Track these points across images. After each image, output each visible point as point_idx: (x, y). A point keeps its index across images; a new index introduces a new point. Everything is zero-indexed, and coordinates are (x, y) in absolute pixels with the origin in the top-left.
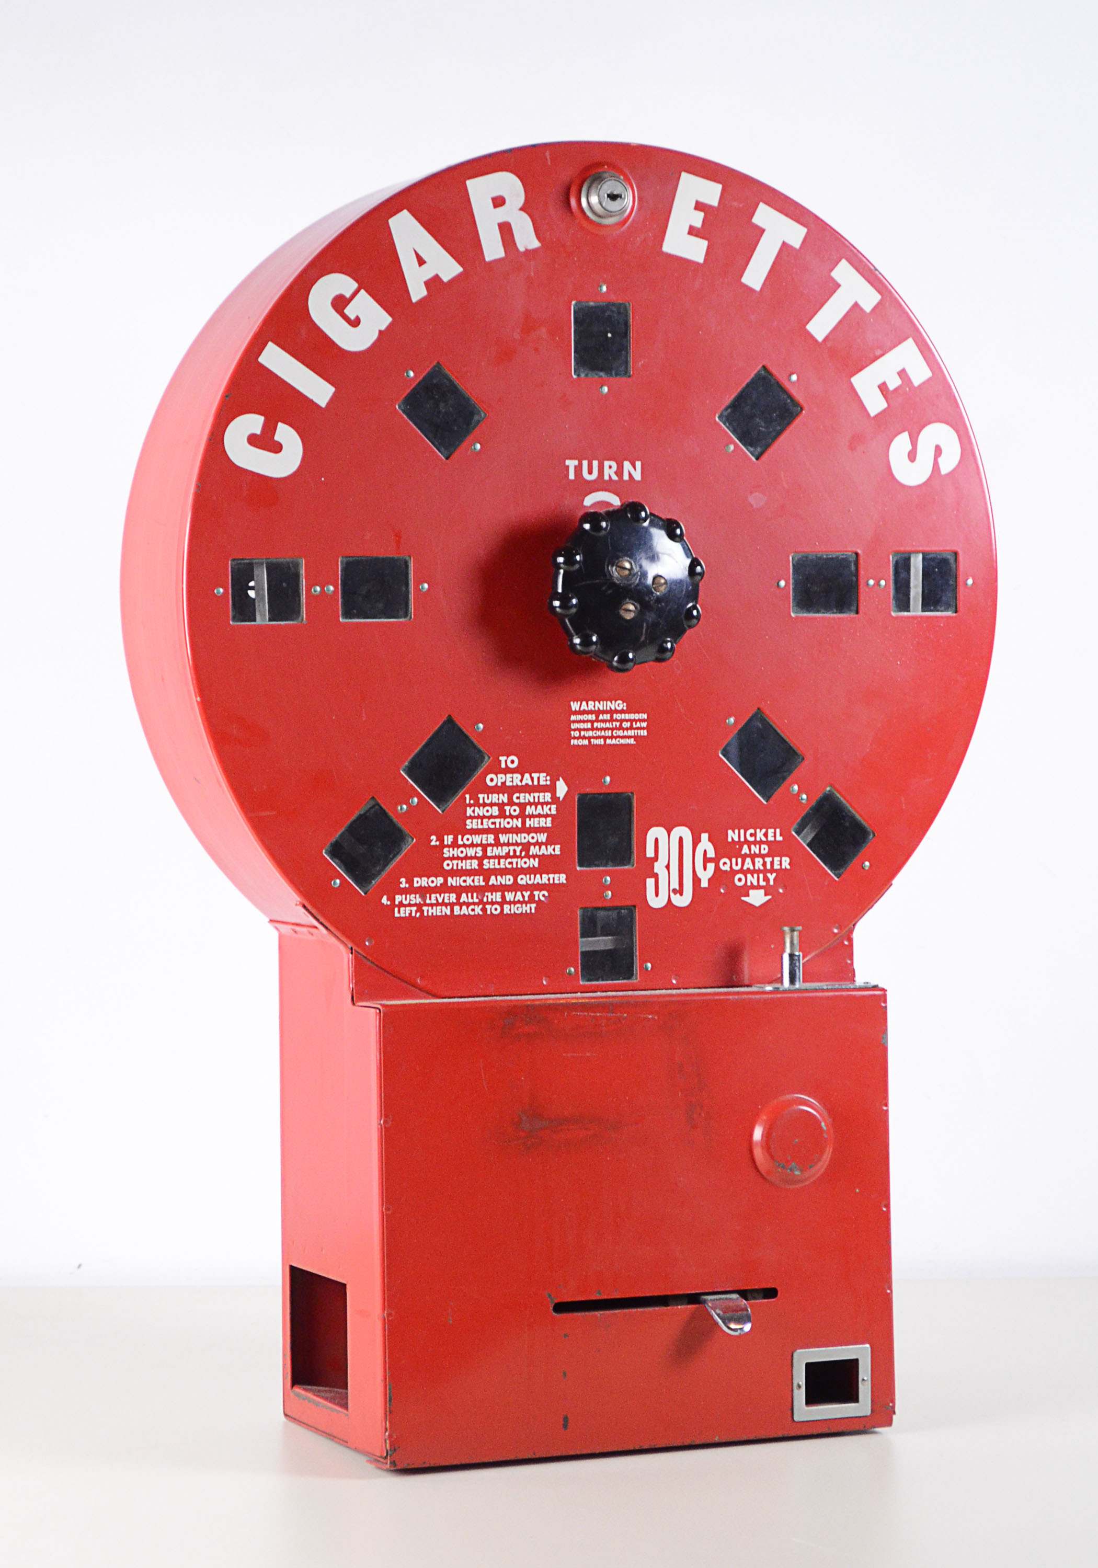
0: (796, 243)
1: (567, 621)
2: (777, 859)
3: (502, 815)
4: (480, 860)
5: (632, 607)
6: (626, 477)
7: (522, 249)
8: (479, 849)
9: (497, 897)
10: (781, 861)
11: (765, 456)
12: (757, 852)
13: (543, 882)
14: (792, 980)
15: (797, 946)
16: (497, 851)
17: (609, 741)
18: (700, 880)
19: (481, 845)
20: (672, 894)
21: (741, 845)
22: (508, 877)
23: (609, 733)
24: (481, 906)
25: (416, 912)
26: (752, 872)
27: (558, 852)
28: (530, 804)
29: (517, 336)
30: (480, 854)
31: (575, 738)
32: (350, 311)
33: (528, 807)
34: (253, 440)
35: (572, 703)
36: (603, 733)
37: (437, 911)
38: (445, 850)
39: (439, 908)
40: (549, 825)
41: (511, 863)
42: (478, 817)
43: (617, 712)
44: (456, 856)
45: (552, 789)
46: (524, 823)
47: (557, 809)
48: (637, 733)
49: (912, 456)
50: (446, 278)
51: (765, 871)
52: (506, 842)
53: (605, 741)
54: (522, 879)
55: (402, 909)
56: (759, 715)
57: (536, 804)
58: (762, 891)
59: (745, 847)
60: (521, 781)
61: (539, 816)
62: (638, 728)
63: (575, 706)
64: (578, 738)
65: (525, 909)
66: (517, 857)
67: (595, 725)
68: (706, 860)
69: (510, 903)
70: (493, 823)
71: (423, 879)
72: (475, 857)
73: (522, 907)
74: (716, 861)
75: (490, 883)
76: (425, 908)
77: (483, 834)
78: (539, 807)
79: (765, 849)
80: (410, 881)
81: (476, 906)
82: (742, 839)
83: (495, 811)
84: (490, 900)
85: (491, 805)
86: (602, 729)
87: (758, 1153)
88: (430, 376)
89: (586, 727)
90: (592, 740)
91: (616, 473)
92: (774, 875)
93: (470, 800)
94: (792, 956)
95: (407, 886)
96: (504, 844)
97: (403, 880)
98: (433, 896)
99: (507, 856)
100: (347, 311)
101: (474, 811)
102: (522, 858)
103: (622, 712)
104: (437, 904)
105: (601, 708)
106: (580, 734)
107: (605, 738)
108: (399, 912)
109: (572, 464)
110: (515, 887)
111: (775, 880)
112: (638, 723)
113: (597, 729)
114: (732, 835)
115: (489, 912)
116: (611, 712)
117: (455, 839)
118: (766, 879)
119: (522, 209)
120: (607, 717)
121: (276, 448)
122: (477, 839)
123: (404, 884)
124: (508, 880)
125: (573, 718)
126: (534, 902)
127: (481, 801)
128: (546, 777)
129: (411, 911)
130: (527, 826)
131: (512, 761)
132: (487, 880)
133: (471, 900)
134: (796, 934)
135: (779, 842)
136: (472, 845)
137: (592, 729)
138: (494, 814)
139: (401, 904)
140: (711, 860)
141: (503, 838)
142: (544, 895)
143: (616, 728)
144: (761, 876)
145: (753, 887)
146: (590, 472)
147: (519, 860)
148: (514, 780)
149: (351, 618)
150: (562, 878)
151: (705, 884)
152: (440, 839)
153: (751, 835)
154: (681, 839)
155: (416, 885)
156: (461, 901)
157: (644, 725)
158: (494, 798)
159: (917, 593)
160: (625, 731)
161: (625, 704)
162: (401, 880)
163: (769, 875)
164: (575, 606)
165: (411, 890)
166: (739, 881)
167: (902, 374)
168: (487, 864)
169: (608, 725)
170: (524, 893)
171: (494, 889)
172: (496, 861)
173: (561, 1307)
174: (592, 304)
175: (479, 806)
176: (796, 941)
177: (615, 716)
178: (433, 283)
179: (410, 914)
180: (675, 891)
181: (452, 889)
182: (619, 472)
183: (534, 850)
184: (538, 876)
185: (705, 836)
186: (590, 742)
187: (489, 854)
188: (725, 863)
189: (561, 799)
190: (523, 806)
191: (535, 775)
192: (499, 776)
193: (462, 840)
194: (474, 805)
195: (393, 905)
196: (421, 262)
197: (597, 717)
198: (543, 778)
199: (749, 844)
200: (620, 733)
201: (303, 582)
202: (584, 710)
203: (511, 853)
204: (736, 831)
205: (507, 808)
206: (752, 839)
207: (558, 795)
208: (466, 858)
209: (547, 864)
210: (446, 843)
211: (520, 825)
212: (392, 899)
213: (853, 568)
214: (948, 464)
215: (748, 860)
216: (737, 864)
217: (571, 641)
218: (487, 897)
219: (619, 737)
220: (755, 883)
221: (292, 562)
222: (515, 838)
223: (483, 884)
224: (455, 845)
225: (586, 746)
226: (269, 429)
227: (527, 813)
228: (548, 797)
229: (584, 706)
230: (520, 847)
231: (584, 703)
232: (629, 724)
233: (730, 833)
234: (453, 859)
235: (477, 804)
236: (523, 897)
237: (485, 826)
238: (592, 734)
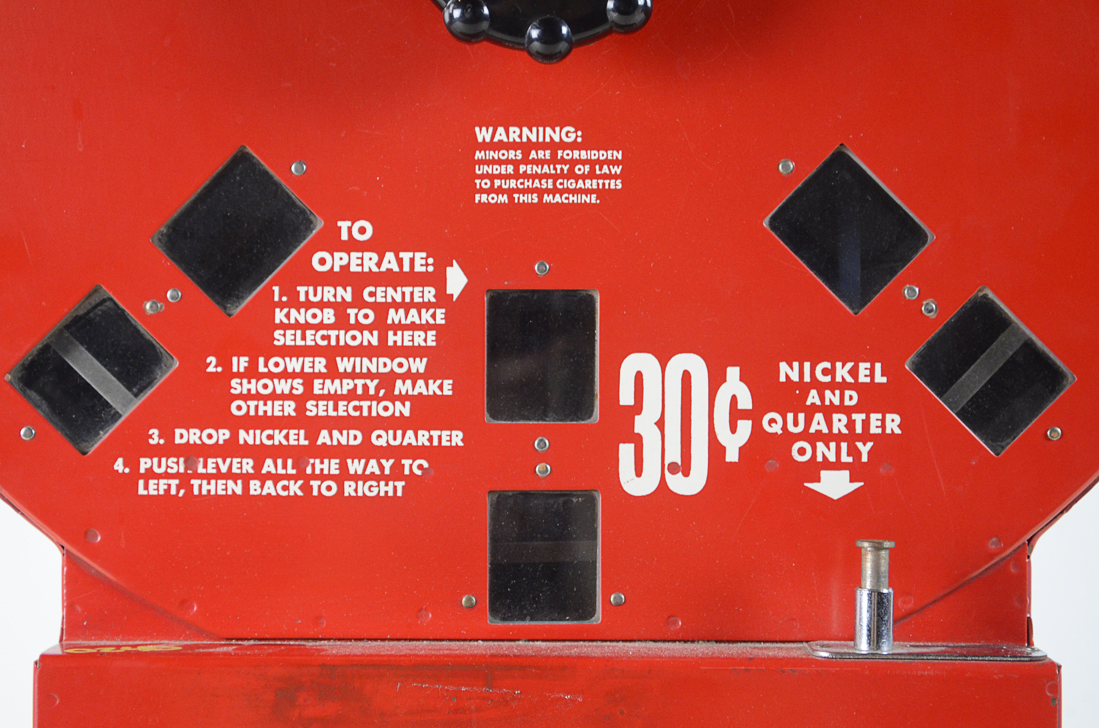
2: (875, 418)
3: (342, 323)
4: (301, 401)
8: (298, 383)
9: (332, 466)
10: (883, 420)
12: (836, 402)
13: (420, 444)
14: (875, 637)
15: (885, 580)
16: (332, 386)
17: (547, 198)
18: (723, 449)
19: (302, 375)
20: (668, 473)
21: (804, 388)
22: (352, 432)
23: (549, 184)
24: (300, 482)
25: (179, 488)
26: (827, 438)
27: (447, 391)
28: (396, 305)
30: (300, 390)
31: (482, 191)
33: (392, 311)
35: (477, 129)
36: (537, 184)
37: (218, 488)
38: (234, 382)
39: (221, 482)
40: (431, 342)
41: (358, 408)
42: (297, 326)
43: (563, 145)
44: (253, 392)
45: (438, 280)
46: (383, 338)
47: (447, 316)
48: (604, 184)
51: (851, 438)
52: (349, 370)
53: (541, 198)
54: (379, 436)
55: (152, 482)
56: (842, 159)
57: (407, 307)
58: (846, 473)
59: (813, 393)
60: (379, 264)
61: (413, 327)
62: (604, 177)
63: (483, 134)
64: (488, 192)
65: (385, 489)
66: (371, 398)
67: (522, 168)
68: (736, 414)
69: (355, 478)
70: (323, 338)
71: (192, 431)
72: (290, 397)
73: (378, 486)
74: (755, 415)
75: (319, 442)
76: (195, 483)
77: (304, 356)
78: (413, 311)
79: (851, 397)
80: (167, 434)
81: (292, 482)
82: (807, 379)
83: (329, 316)
84: (317, 472)
85: (322, 305)
86: (534, 176)
89: (503, 172)
90: (516, 196)
92: (870, 445)
93: (282, 295)
94: (876, 595)
95: (163, 442)
96: (346, 375)
97: (154, 432)
98: (211, 462)
99: (351, 395)
101: (288, 316)
102: (379, 400)
103: (573, 146)
104: (219, 476)
105: (534, 139)
106: (493, 184)
107: (541, 192)
108: (146, 487)
110: (366, 451)
111: (871, 453)
112: (605, 167)
114: (787, 371)
115: (315, 493)
116: (553, 146)
117: (253, 365)
118: (854, 452)
120: (545, 154)
122: (294, 365)
123: (155, 438)
124: (353, 437)
125: (479, 155)
126: (401, 478)
127: (302, 298)
128: (426, 259)
129: (169, 486)
130: (390, 343)
131: (363, 229)
132: (312, 436)
133: (281, 471)
134: (884, 554)
135: (880, 385)
136: (285, 375)
137: (516, 175)
138: (326, 321)
139: (150, 474)
140: (745, 415)
141: (344, 364)
142: (420, 467)
143: (562, 176)
144: (844, 446)
145: (827, 465)
147: (374, 403)
148: (366, 262)
150: (456, 438)
151: (732, 456)
152: (225, 362)
153: (825, 372)
154: (686, 376)
155: (178, 441)
156: (264, 471)
157: (617, 170)
158: (328, 293)
160: (580, 181)
161: (579, 133)
162: (151, 432)
163: (859, 445)
165: (169, 450)
166: (800, 454)
168: (312, 409)
169: (546, 169)
170: (383, 461)
171: (326, 452)
175: (298, 306)
176: (884, 567)
177: (559, 154)
179: (168, 490)
180: (673, 468)
181: (246, 451)
183: (401, 387)
184: (410, 433)
185: (733, 373)
186: (511, 198)
187: (317, 391)
189: (455, 298)
190: (381, 310)
191: (406, 256)
192: (337, 255)
193: (266, 365)
194: (288, 305)
195: (135, 475)
197: (526, 154)
198: (421, 261)
199: (821, 388)
200: (570, 185)
202: (501, 141)
203: (360, 391)
204: (796, 365)
205: (352, 312)
206: (828, 379)
207: (449, 292)
208: (274, 396)
209: (427, 413)
210: (235, 369)
211: (375, 342)
212: (133, 463)
215: (819, 417)
216: (796, 423)
218: (313, 465)
219: (568, 191)
220: (832, 457)
222: (367, 364)
223: (304, 442)
224: (251, 373)
225: (502, 205)
227: (389, 322)
228: (430, 294)
229: (501, 134)
230: (376, 382)
231: (501, 130)
232: (587, 168)
233: (783, 366)
234: (247, 397)
235: (295, 303)
236: (382, 468)
237: (310, 343)
238: (516, 185)
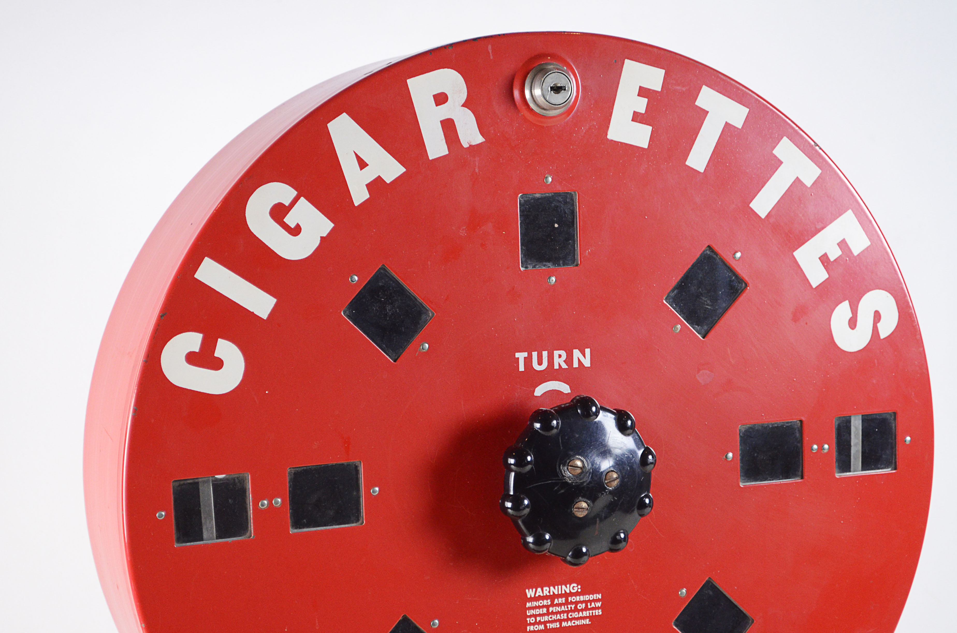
0: (739, 123)
1: (520, 522)
5: (584, 505)
6: (576, 365)
7: (466, 145)
11: (711, 335)
17: (564, 624)
23: (564, 616)
29: (463, 233)
31: (531, 624)
32: (291, 220)
34: (192, 358)
35: (527, 591)
36: (558, 617)
43: (571, 594)
48: (592, 613)
49: (853, 323)
50: (388, 180)
53: (561, 624)
56: (709, 585)
62: (593, 609)
63: (530, 593)
64: (534, 624)
67: (551, 609)
86: (557, 613)
88: (377, 277)
89: (541, 613)
90: (548, 625)
91: (566, 361)
100: (286, 220)
103: (577, 594)
105: (556, 593)
106: (536, 620)
107: (560, 621)
109: (521, 356)
112: (593, 604)
113: (553, 613)
116: (566, 595)
119: (465, 105)
120: (562, 600)
121: (217, 364)
125: (528, 605)
137: (548, 614)
146: (540, 363)
149: (300, 528)
157: (599, 604)
159: (857, 451)
160: (581, 613)
161: (579, 587)
164: (527, 506)
167: (843, 244)
169: (563, 608)
174: (538, 195)
177: (570, 599)
178: (376, 185)
182: (569, 360)
186: (546, 627)
196: (363, 164)
197: (552, 602)
200: (575, 615)
201: (250, 497)
202: (539, 596)
213: (798, 435)
214: (887, 328)
217: (525, 540)
219: (575, 619)
221: (238, 479)
226: (209, 346)
229: (539, 592)
231: (539, 590)
232: (584, 605)
238: (548, 619)
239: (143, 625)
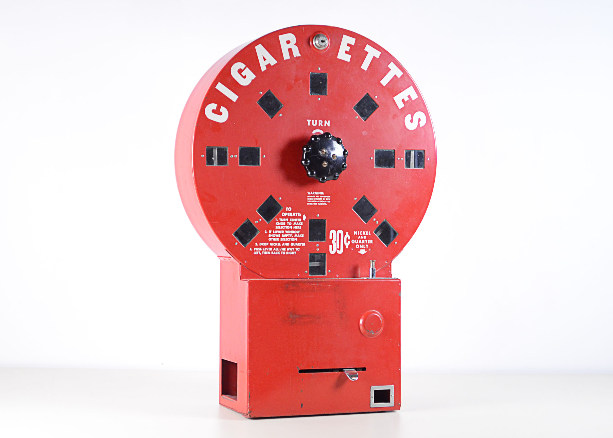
0: (378, 57)
1: (306, 167)
2: (369, 241)
3: (286, 225)
4: (280, 238)
5: (326, 163)
6: (325, 125)
7: (295, 56)
9: (284, 249)
10: (370, 241)
11: (367, 120)
12: (363, 238)
13: (298, 245)
14: (373, 276)
15: (374, 266)
16: (285, 235)
17: (319, 204)
18: (345, 246)
19: (280, 234)
20: (337, 250)
21: (358, 236)
23: (319, 201)
24: (279, 252)
25: (260, 253)
26: (361, 244)
27: (303, 236)
29: (293, 82)
30: (279, 236)
31: (308, 203)
33: (294, 223)
34: (213, 111)
35: (308, 192)
36: (317, 201)
37: (266, 253)
38: (269, 235)
39: (267, 252)
40: (300, 228)
41: (289, 239)
42: (279, 225)
43: (321, 195)
45: (301, 217)
46: (293, 227)
47: (303, 224)
48: (327, 202)
49: (412, 121)
50: (272, 65)
51: (365, 244)
53: (318, 204)
54: (292, 244)
55: (256, 252)
56: (364, 197)
57: (297, 222)
58: (364, 250)
59: (359, 237)
60: (292, 215)
61: (297, 225)
62: (328, 200)
63: (309, 193)
64: (310, 203)
66: (291, 238)
67: (315, 199)
68: (347, 240)
69: (288, 251)
70: (283, 227)
71: (262, 243)
72: (278, 237)
73: (292, 252)
74: (350, 240)
75: (282, 245)
76: (263, 252)
77: (280, 230)
78: (298, 223)
79: (365, 237)
80: (258, 244)
82: (358, 234)
83: (284, 224)
85: (283, 222)
86: (317, 200)
87: (361, 327)
88: (267, 93)
89: (312, 199)
90: (314, 203)
91: (322, 124)
92: (368, 245)
93: (277, 220)
94: (372, 269)
95: (257, 245)
96: (287, 234)
98: (265, 248)
99: (288, 237)
100: (242, 74)
101: (278, 224)
102: (292, 238)
103: (323, 195)
104: (266, 251)
105: (317, 194)
106: (310, 201)
107: (318, 203)
108: (255, 253)
109: (309, 121)
110: (290, 246)
111: (368, 246)
113: (315, 200)
114: (355, 233)
115: (282, 254)
116: (320, 195)
118: (365, 246)
119: (295, 44)
120: (318, 196)
121: (221, 114)
122: (279, 232)
123: (256, 244)
124: (288, 244)
125: (308, 196)
126: (295, 251)
130: (294, 228)
131: (290, 209)
132: (282, 244)
133: (276, 250)
134: (374, 262)
135: (369, 235)
136: (277, 234)
137: (314, 200)
139: (256, 251)
141: (287, 232)
142: (298, 249)
143: (321, 200)
144: (364, 245)
145: (361, 249)
146: (315, 123)
148: (290, 214)
149: (242, 165)
150: (304, 244)
151: (347, 247)
152: (268, 231)
153: (361, 233)
154: (340, 234)
155: (260, 245)
156: (274, 250)
157: (329, 199)
158: (284, 220)
159: (413, 163)
160: (324, 201)
161: (324, 193)
163: (366, 245)
164: (309, 163)
165: (259, 246)
166: (357, 247)
167: (409, 96)
168: (282, 239)
169: (319, 199)
170: (293, 248)
171: (283, 247)
172: (284, 238)
173: (301, 371)
174: (316, 73)
175: (279, 222)
177: (321, 196)
178: (268, 66)
179: (258, 254)
180: (338, 249)
181: (271, 247)
182: (323, 124)
183: (296, 236)
184: (297, 243)
185: (347, 233)
186: (313, 204)
187: (282, 236)
188: (353, 241)
189: (304, 221)
190: (292, 223)
191: (296, 213)
192: (286, 213)
193: (274, 232)
194: (278, 222)
195: (253, 251)
196: (265, 59)
197: (315, 196)
198: (299, 214)
199: (360, 236)
201: (228, 154)
202: (311, 194)
203: (289, 236)
204: (357, 232)
205: (288, 223)
206: (361, 234)
207: (303, 219)
208: (275, 237)
209: (300, 240)
210: (269, 233)
211: (292, 228)
212: (253, 249)
213: (393, 154)
214: (422, 124)
215: (360, 240)
216: (357, 242)
217: (308, 173)
218: (282, 249)
219: (322, 203)
220: (362, 248)
221: (225, 148)
222: (290, 232)
223: (280, 245)
224: (272, 233)
225: (312, 205)
226: (218, 108)
227: (294, 225)
228: (300, 220)
229: (312, 193)
230: (292, 235)
231: (312, 192)
232: (325, 199)
233: (355, 232)
234: (271, 237)
235: (279, 221)
236: (292, 249)
237: (281, 228)
239: (196, 188)
